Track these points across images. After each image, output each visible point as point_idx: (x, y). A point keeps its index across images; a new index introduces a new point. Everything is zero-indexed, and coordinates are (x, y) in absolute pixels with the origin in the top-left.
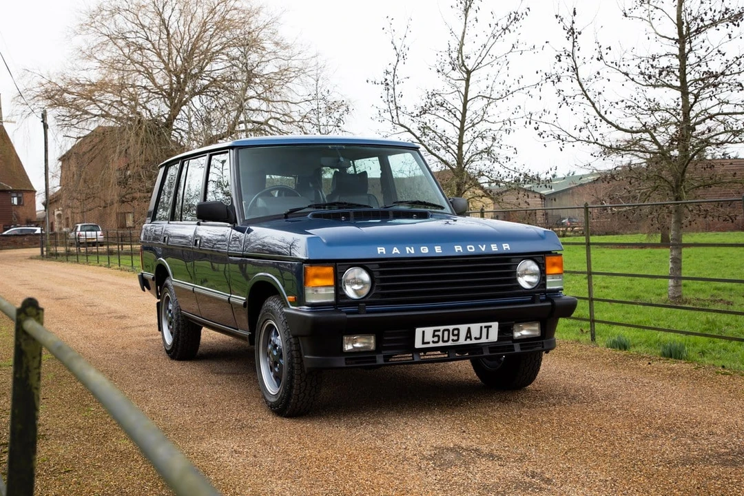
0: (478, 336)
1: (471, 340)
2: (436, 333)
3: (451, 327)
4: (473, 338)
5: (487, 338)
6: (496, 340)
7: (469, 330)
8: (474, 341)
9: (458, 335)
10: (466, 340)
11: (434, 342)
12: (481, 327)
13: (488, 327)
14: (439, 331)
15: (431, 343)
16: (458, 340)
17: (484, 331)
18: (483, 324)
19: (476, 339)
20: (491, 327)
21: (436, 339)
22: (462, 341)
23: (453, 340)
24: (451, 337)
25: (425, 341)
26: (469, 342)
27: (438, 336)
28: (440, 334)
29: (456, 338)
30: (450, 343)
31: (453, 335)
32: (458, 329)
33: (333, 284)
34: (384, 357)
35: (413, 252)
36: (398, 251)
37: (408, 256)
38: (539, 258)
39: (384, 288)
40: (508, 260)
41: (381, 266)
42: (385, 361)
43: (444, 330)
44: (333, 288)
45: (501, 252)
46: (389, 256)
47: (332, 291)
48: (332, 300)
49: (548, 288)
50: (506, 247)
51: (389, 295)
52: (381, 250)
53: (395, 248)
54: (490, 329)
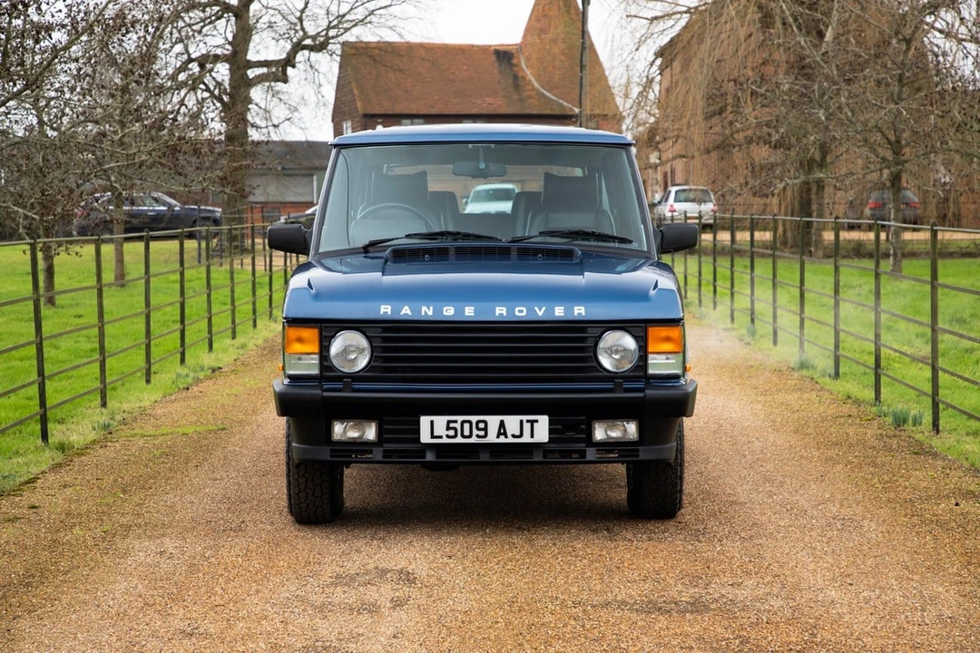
0: (518, 433)
1: (506, 437)
2: (452, 425)
3: (474, 419)
4: (509, 434)
5: (532, 436)
6: (547, 440)
7: (502, 424)
8: (511, 440)
9: (485, 429)
10: (498, 437)
11: (448, 436)
12: (521, 422)
13: (532, 422)
14: (456, 422)
15: (444, 437)
16: (486, 436)
17: (527, 427)
18: (525, 418)
19: (514, 436)
20: (537, 421)
21: (451, 433)
22: (492, 438)
23: (478, 436)
24: (475, 432)
25: (435, 434)
26: (502, 440)
27: (455, 429)
28: (458, 426)
29: (482, 433)
30: (474, 440)
31: (478, 429)
32: (485, 422)
33: (317, 350)
34: (384, 451)
35: (430, 313)
36: (409, 312)
37: (423, 319)
38: (638, 328)
39: (386, 359)
40: (583, 330)
41: (386, 330)
42: (384, 457)
43: (463, 422)
44: (317, 357)
45: (570, 318)
46: (396, 317)
47: (315, 360)
48: (315, 371)
49: (651, 371)
50: (580, 311)
51: (395, 370)
52: (386, 310)
53: (406, 307)
54: (535, 424)
